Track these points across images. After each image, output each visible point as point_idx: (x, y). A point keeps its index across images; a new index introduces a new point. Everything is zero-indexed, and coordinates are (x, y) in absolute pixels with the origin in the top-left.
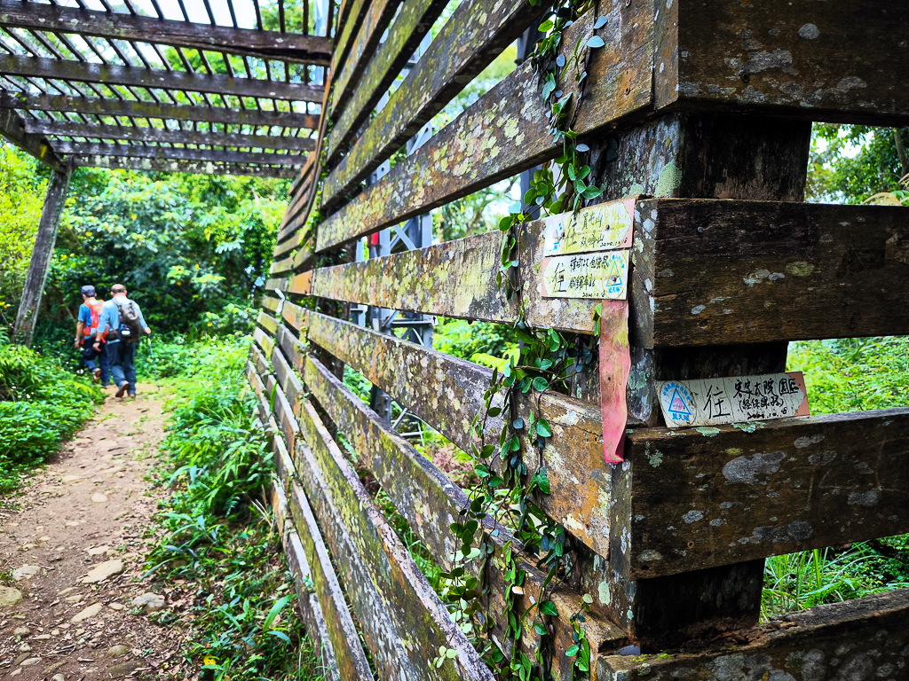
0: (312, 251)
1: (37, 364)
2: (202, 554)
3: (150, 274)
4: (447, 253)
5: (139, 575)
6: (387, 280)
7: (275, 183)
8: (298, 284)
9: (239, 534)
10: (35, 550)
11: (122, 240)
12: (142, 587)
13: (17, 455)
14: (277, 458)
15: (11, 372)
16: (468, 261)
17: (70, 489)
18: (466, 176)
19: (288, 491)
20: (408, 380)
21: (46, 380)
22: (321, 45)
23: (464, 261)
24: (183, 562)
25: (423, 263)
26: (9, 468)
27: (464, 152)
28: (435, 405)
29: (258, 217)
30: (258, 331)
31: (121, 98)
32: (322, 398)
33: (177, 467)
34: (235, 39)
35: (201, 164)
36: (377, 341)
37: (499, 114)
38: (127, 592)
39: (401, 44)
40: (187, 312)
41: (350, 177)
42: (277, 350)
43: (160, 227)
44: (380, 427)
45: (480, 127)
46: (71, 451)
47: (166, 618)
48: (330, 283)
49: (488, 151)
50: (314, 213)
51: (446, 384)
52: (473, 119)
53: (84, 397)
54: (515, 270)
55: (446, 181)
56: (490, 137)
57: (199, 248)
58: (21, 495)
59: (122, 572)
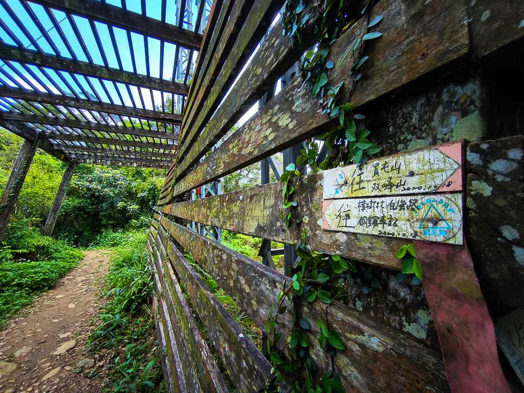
0: (172, 196)
1: (53, 244)
2: (117, 334)
3: (110, 205)
4: (239, 197)
5: (83, 348)
6: (204, 210)
7: (161, 171)
8: (167, 209)
9: (136, 321)
10: (33, 338)
11: (99, 191)
12: (83, 355)
13: (34, 287)
14: (155, 285)
15: (40, 248)
16: (253, 201)
17: (58, 302)
18: (250, 153)
19: (159, 301)
20: (215, 264)
21: (56, 251)
22: (179, 117)
23: (250, 201)
24: (107, 339)
25: (224, 202)
26: (29, 294)
27: (248, 141)
28: (232, 284)
29: (154, 183)
30: (152, 227)
31: (96, 136)
32: (174, 261)
33: (112, 288)
34: (144, 113)
35: (131, 163)
36: (198, 239)
37: (273, 115)
38: (76, 358)
39: (212, 103)
40: (124, 220)
41: (188, 164)
42: (158, 236)
43: (115, 187)
44: (200, 285)
45: (260, 125)
46: (63, 282)
47: (93, 373)
48: (179, 210)
49: (266, 137)
50: (174, 181)
51: (239, 273)
52: (254, 122)
53: (74, 257)
54: (293, 208)
55: (237, 158)
56: (267, 129)
57: (131, 195)
58: (33, 307)
59: (75, 347)
